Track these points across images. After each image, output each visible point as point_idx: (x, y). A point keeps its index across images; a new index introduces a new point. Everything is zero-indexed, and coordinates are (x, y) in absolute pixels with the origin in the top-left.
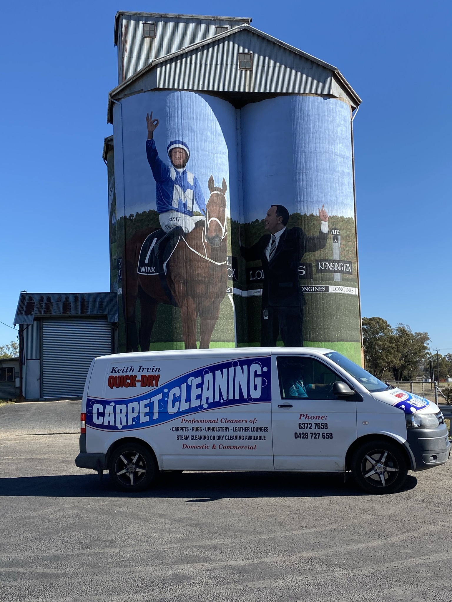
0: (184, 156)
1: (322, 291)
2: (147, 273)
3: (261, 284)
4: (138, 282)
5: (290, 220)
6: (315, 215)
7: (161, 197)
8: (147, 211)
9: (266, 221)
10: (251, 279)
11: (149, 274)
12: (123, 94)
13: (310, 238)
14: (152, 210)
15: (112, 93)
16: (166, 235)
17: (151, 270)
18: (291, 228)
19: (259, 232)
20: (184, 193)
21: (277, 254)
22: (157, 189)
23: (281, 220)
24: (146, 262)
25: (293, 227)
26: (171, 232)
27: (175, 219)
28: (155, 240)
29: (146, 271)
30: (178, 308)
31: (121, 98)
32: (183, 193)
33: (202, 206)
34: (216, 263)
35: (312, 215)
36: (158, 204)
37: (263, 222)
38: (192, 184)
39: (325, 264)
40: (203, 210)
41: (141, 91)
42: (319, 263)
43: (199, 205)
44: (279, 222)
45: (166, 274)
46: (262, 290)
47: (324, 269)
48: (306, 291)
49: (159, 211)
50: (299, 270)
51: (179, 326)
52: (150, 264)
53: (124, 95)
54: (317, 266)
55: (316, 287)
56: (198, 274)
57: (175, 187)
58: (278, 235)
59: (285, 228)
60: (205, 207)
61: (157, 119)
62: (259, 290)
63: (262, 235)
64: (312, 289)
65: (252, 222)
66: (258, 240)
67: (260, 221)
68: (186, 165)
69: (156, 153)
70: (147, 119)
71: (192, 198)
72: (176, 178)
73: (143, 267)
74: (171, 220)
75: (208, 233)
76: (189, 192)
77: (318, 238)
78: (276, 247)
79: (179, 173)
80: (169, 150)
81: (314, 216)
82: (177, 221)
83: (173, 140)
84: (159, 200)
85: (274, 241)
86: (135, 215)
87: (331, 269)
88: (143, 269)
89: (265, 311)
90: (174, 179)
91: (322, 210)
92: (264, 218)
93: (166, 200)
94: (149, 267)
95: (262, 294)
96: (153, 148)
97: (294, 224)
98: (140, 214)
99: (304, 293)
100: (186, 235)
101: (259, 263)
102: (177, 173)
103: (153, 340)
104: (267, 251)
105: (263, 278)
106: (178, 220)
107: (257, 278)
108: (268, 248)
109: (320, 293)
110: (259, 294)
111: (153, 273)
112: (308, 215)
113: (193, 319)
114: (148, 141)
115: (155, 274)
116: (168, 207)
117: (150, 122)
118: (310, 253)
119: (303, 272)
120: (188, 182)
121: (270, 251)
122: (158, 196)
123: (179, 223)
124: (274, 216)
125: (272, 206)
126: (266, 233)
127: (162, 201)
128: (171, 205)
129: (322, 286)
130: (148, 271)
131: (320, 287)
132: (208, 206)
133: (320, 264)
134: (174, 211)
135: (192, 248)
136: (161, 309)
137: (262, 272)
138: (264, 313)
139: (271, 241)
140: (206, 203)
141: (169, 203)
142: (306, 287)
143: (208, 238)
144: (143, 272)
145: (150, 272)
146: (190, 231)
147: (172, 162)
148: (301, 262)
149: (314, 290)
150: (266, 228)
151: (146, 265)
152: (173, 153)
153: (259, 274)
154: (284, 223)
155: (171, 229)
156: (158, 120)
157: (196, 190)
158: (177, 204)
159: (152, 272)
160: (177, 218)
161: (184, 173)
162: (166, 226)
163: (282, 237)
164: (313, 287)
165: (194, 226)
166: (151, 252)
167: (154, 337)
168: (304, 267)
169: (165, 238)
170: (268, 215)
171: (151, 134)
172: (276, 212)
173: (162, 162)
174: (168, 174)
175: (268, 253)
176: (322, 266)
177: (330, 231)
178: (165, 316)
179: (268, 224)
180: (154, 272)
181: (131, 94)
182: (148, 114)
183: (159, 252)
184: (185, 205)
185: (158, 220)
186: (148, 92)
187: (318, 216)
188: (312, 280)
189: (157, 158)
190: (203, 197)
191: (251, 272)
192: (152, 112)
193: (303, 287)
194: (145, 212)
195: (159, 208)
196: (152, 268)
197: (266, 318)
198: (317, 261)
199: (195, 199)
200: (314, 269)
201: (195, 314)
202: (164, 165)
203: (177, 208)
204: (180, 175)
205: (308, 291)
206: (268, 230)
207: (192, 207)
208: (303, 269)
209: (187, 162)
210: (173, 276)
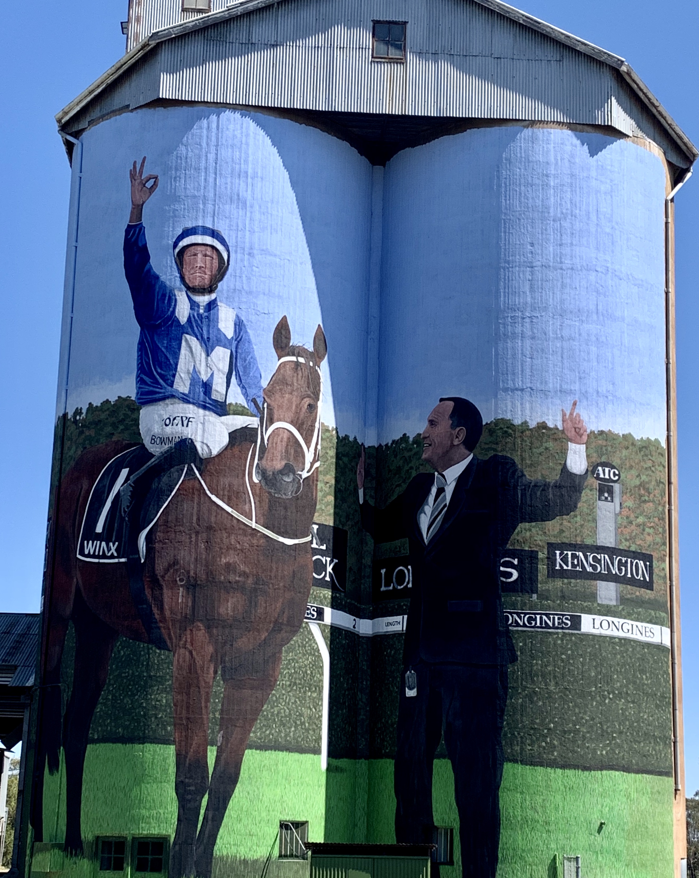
0: (216, 263)
1: (563, 628)
2: (98, 557)
3: (405, 603)
4: (75, 580)
5: (484, 437)
6: (551, 425)
7: (148, 364)
8: (113, 399)
9: (425, 438)
11: (102, 561)
12: (88, 119)
13: (535, 486)
14: (124, 396)
15: (62, 118)
16: (153, 460)
17: (109, 549)
18: (487, 458)
19: (406, 468)
20: (208, 355)
21: (447, 526)
22: (141, 344)
23: (462, 436)
24: (99, 529)
25: (492, 453)
26: (166, 452)
27: (178, 420)
28: (125, 472)
29: (97, 553)
30: (167, 652)
31: (83, 130)
32: (204, 355)
33: (252, 392)
34: (281, 539)
35: (543, 426)
36: (140, 381)
37: (419, 440)
38: (230, 334)
39: (574, 557)
40: (254, 401)
41: (126, 108)
42: (558, 552)
43: (243, 387)
44: (456, 442)
45: (143, 561)
46: (406, 617)
47: (570, 568)
48: (518, 625)
49: (139, 399)
50: (502, 569)
51: (164, 701)
52: (107, 534)
53: (90, 123)
54: (551, 560)
55: (547, 615)
56: (228, 565)
57: (186, 340)
58: (452, 474)
59: (471, 457)
60: (262, 393)
61: (154, 173)
62: (399, 618)
64: (535, 620)
65: (393, 441)
67: (411, 439)
68: (217, 286)
70: (132, 176)
71: (226, 370)
72: (189, 320)
73: (91, 542)
74: (168, 422)
75: (264, 462)
76: (221, 355)
77: (558, 486)
78: (445, 505)
79: (198, 306)
80: (177, 250)
81: (550, 429)
82: (183, 425)
83: (190, 225)
84: (144, 371)
85: (441, 491)
86: (84, 411)
87: (589, 569)
88: (90, 547)
89: (411, 675)
90: (183, 319)
91: (571, 414)
92: (421, 432)
93: (159, 370)
94: (104, 544)
95: (405, 629)
97: (494, 446)
98: (97, 407)
99: (513, 631)
100: (204, 463)
101: (402, 546)
102: (194, 305)
103: (96, 737)
104: (423, 516)
106: (185, 423)
107: (396, 586)
108: (426, 508)
109: (557, 633)
110: (398, 628)
111: (112, 557)
112: (532, 424)
113: (202, 684)
114: (129, 228)
116: (162, 391)
117: (138, 182)
118: (533, 524)
119: (510, 575)
120: (219, 330)
121: (431, 518)
122: (141, 363)
123: (188, 432)
124: (445, 425)
125: (442, 400)
126: (422, 470)
127: (151, 375)
128: (172, 386)
129: (563, 615)
130: (101, 553)
131: (556, 617)
132: (269, 392)
133: (561, 554)
134: (177, 400)
135: (217, 496)
136: (122, 653)
138: (407, 681)
139: (434, 490)
140: (265, 383)
141: (165, 381)
142: (518, 614)
143: (263, 473)
144: (89, 556)
145: (104, 556)
146: (215, 452)
147: (182, 278)
148: (509, 547)
149: (541, 623)
150: (424, 456)
151: (99, 537)
152: (187, 257)
154: (470, 444)
155: (167, 446)
156: (156, 178)
157: (239, 351)
158: (188, 383)
160: (184, 419)
161: (211, 306)
162: (153, 439)
163: (461, 480)
164: (538, 617)
165: (225, 440)
166: (113, 503)
167: (100, 729)
168: (516, 562)
169: (151, 469)
170: (432, 423)
171: (137, 209)
172: (452, 416)
173: (157, 277)
174: (171, 309)
175: (424, 521)
176: (565, 560)
177: (590, 469)
178: (131, 672)
179: (430, 445)
180: (115, 554)
181: (102, 118)
182: (135, 163)
183: (131, 503)
184: (207, 387)
185: (136, 422)
186: (139, 111)
187: (560, 428)
188: (535, 596)
189: (147, 268)
190: (257, 367)
192: (145, 158)
193: (511, 613)
194: (107, 401)
195: (141, 393)
196: (111, 544)
197: (411, 693)
198: (552, 547)
199: (234, 373)
200: (542, 568)
201: (212, 671)
202: (163, 286)
203: (187, 392)
204: (201, 311)
205: (524, 625)
206: (428, 461)
207: (225, 393)
208: (513, 566)
209: (221, 279)
210: (160, 567)
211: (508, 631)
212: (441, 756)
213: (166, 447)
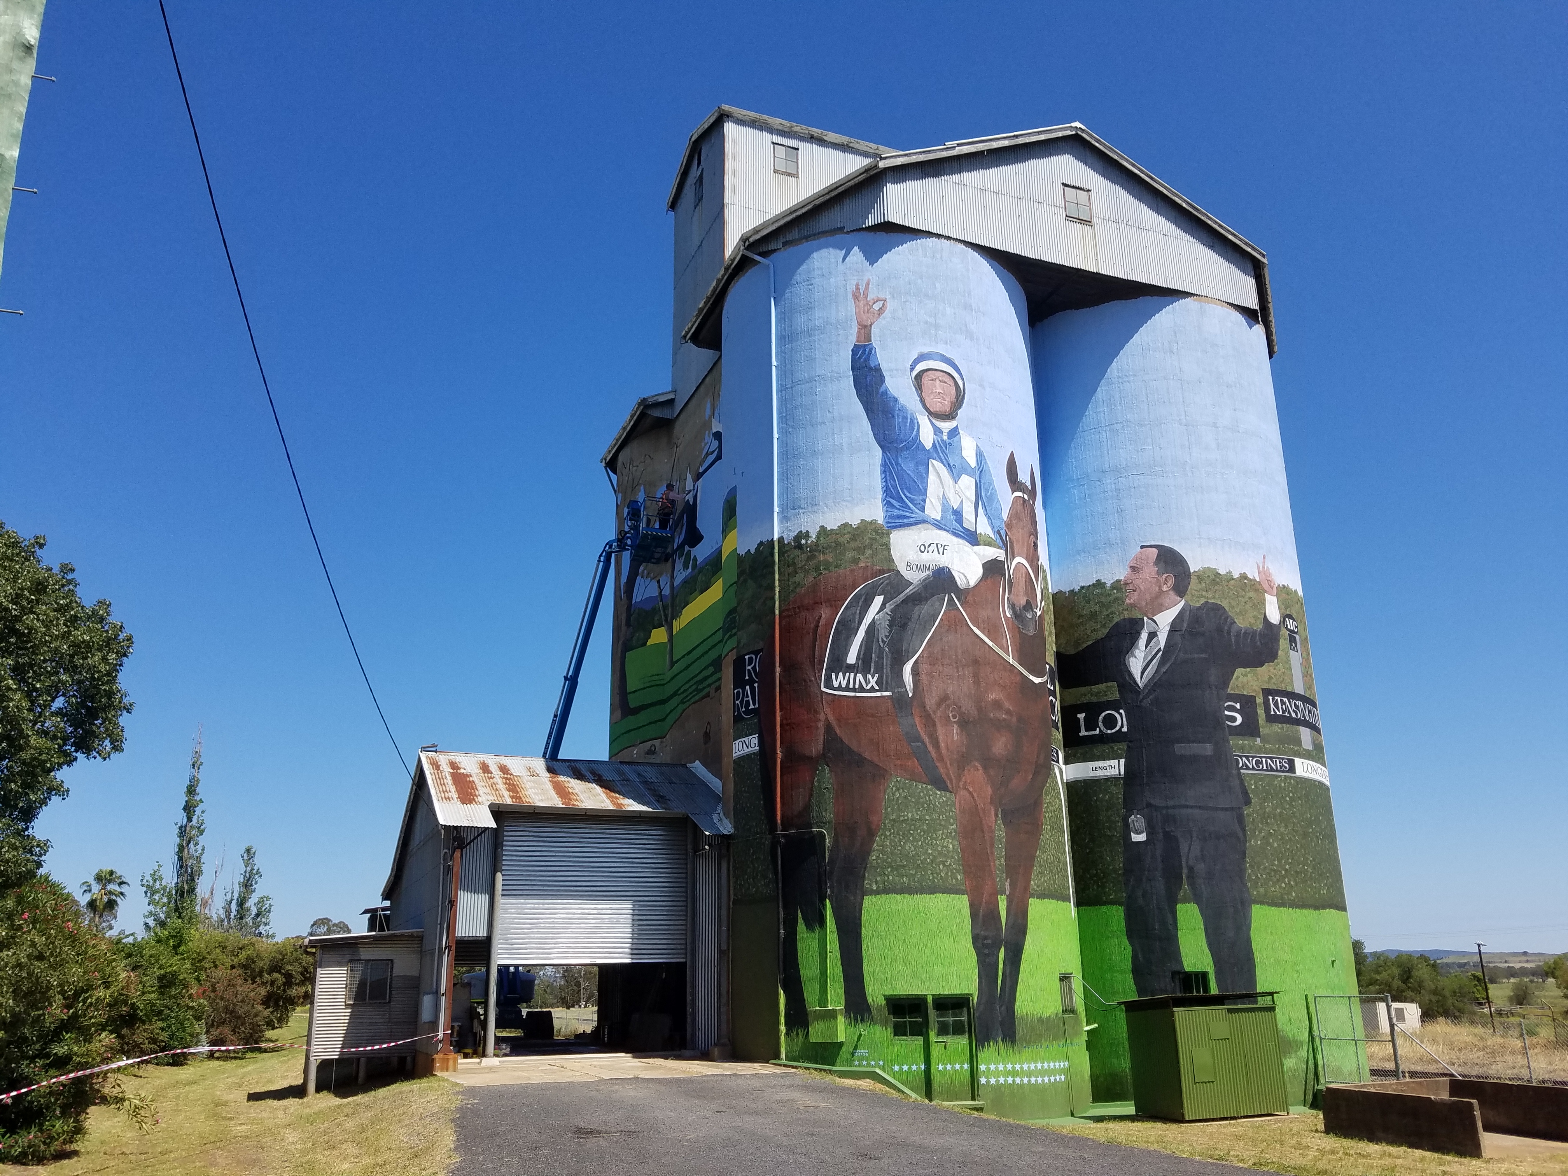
0: (954, 392)
1: (1283, 771)
4: (822, 717)
6: (1250, 576)
7: (895, 487)
8: (855, 523)
9: (1126, 584)
12: (782, 240)
13: (1245, 633)
14: (869, 519)
15: (750, 237)
16: (911, 587)
17: (867, 682)
18: (1198, 605)
19: (1105, 613)
20: (955, 482)
21: (1164, 670)
22: (885, 468)
23: (1171, 582)
24: (852, 658)
25: (1203, 601)
26: (924, 580)
27: (933, 547)
31: (775, 251)
32: (951, 482)
33: (997, 524)
34: (1031, 677)
35: (1244, 577)
36: (888, 504)
38: (973, 463)
39: (1283, 703)
40: (999, 532)
41: (841, 230)
42: (1271, 698)
43: (989, 518)
44: (1165, 588)
45: (910, 695)
46: (1122, 761)
47: (1281, 713)
48: (1248, 768)
49: (888, 523)
50: (1227, 713)
52: (864, 665)
53: (785, 244)
54: (1266, 705)
55: (1271, 758)
56: (995, 702)
57: (933, 465)
58: (1165, 619)
59: (1182, 602)
60: (1004, 526)
61: (882, 296)
62: (1114, 763)
64: (1262, 763)
65: (1082, 588)
66: (1106, 631)
67: (1108, 585)
68: (957, 414)
69: (879, 378)
70: (856, 297)
71: (973, 498)
72: (934, 445)
74: (922, 548)
75: (1012, 596)
76: (967, 483)
77: (1262, 635)
78: (1159, 650)
79: (941, 432)
80: (915, 373)
81: (1250, 580)
82: (939, 553)
83: (926, 350)
84: (891, 495)
85: (1152, 635)
86: (813, 536)
87: (1293, 715)
89: (1137, 820)
90: (928, 445)
91: (1263, 567)
92: (1122, 578)
93: (909, 495)
95: (1122, 772)
96: (872, 366)
97: (1204, 593)
99: (1244, 774)
100: (963, 594)
102: (937, 431)
103: (875, 887)
104: (1132, 659)
106: (941, 550)
107: (1104, 730)
108: (1137, 652)
109: (1280, 776)
110: (1114, 772)
112: (1236, 575)
113: (986, 828)
114: (856, 349)
116: (913, 515)
117: (862, 303)
118: (1248, 669)
119: (1235, 719)
120: (962, 457)
121: (1144, 661)
122: (887, 486)
123: (943, 561)
124: (1150, 571)
125: (1142, 547)
126: (1126, 615)
128: (923, 511)
129: (1283, 759)
131: (1278, 761)
132: (1008, 524)
133: (1273, 699)
134: (930, 526)
135: (978, 628)
136: (897, 795)
138: (1131, 825)
140: (1005, 516)
141: (915, 505)
142: (1247, 757)
143: (1013, 607)
145: (862, 689)
146: (972, 583)
147: (923, 402)
148: (1229, 691)
149: (1267, 767)
150: (1128, 601)
151: (851, 668)
152: (925, 382)
154: (1180, 590)
155: (925, 574)
156: (884, 301)
157: (982, 481)
158: (939, 508)
159: (868, 687)
160: (939, 546)
161: (954, 432)
162: (909, 566)
163: (1174, 625)
164: (1264, 760)
165: (980, 572)
166: (867, 632)
167: (878, 879)
168: (1238, 706)
169: (909, 597)
170: (1133, 568)
171: (865, 330)
172: (1156, 563)
173: (896, 400)
174: (915, 433)
175: (1136, 665)
176: (1276, 704)
178: (910, 815)
179: (1134, 591)
181: (807, 238)
182: (857, 286)
183: (890, 632)
184: (958, 514)
185: (887, 547)
187: (1258, 580)
188: (1258, 739)
189: (882, 389)
190: (998, 501)
192: (868, 280)
193: (1241, 757)
194: (846, 525)
195: (889, 518)
196: (869, 676)
197: (1136, 838)
198: (1267, 692)
199: (980, 503)
200: (1261, 712)
201: (993, 813)
203: (939, 518)
204: (945, 438)
205: (1253, 769)
206: (1133, 606)
207: (974, 521)
208: (1236, 710)
209: (960, 407)
210: (931, 702)
211: (1239, 774)
213: (923, 575)
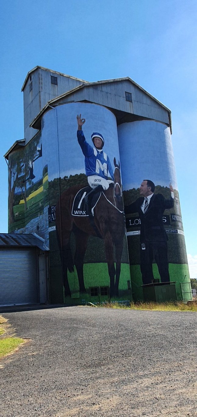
0: (102, 143)
1: (175, 233)
2: (80, 215)
4: (72, 222)
5: (155, 189)
8: (79, 174)
9: (140, 189)
10: (131, 224)
12: (58, 103)
13: (167, 200)
14: (82, 173)
16: (93, 190)
17: (83, 213)
18: (157, 194)
20: (103, 164)
21: (149, 209)
22: (86, 161)
23: (151, 189)
24: (79, 207)
27: (98, 180)
28: (85, 193)
29: (79, 214)
31: (56, 106)
32: (101, 164)
33: (112, 175)
34: (120, 211)
35: (166, 187)
36: (87, 170)
37: (138, 189)
38: (106, 160)
39: (175, 217)
40: (112, 177)
41: (73, 101)
43: (110, 173)
44: (149, 190)
46: (140, 231)
47: (174, 219)
48: (168, 232)
49: (87, 174)
50: (163, 219)
52: (82, 209)
54: (172, 217)
55: (172, 230)
57: (97, 160)
58: (149, 197)
59: (153, 193)
63: (138, 197)
65: (130, 190)
66: (135, 200)
67: (136, 189)
68: (102, 148)
69: (84, 138)
70: (78, 118)
71: (106, 168)
73: (76, 211)
74: (95, 180)
75: (116, 192)
76: (105, 164)
77: (171, 201)
78: (148, 205)
80: (92, 138)
83: (95, 132)
84: (87, 167)
85: (146, 201)
87: (177, 220)
88: (76, 212)
89: (143, 244)
90: (96, 155)
91: (171, 185)
92: (139, 188)
93: (92, 168)
94: (81, 211)
95: (140, 234)
96: (82, 135)
97: (158, 191)
100: (105, 191)
101: (137, 214)
102: (98, 152)
103: (86, 262)
104: (142, 207)
105: (140, 223)
106: (100, 181)
107: (136, 224)
108: (143, 205)
110: (138, 234)
111: (84, 215)
113: (111, 247)
114: (78, 131)
115: (86, 216)
116: (93, 173)
117: (79, 120)
118: (168, 209)
119: (165, 221)
120: (104, 158)
122: (86, 165)
123: (100, 183)
124: (146, 186)
125: (144, 180)
127: (89, 169)
128: (95, 172)
129: (175, 230)
132: (114, 175)
134: (97, 175)
135: (108, 200)
136: (91, 240)
137: (139, 220)
138: (142, 246)
139: (145, 201)
140: (114, 173)
141: (93, 170)
143: (116, 195)
144: (76, 214)
145: (82, 215)
146: (107, 189)
147: (94, 145)
149: (172, 232)
150: (141, 193)
151: (79, 210)
152: (95, 140)
153: (137, 222)
154: (153, 191)
156: (85, 119)
157: (108, 164)
158: (99, 171)
161: (102, 152)
162: (92, 185)
163: (151, 199)
165: (109, 186)
166: (82, 201)
167: (87, 260)
168: (165, 218)
169: (92, 192)
170: (142, 185)
171: (80, 127)
172: (147, 184)
173: (88, 144)
174: (93, 152)
175: (143, 208)
179: (142, 191)
181: (65, 103)
182: (78, 115)
183: (88, 200)
184: (103, 172)
186: (78, 102)
187: (169, 188)
189: (85, 141)
190: (112, 169)
191: (130, 221)
194: (77, 175)
196: (83, 211)
197: (143, 249)
198: (171, 214)
199: (108, 170)
200: (170, 219)
202: (90, 146)
203: (99, 173)
205: (169, 232)
206: (142, 194)
207: (107, 174)
208: (165, 219)
209: (103, 146)
210: (98, 217)
212: (154, 263)
213: (95, 187)
